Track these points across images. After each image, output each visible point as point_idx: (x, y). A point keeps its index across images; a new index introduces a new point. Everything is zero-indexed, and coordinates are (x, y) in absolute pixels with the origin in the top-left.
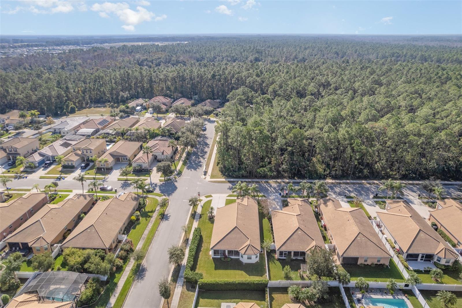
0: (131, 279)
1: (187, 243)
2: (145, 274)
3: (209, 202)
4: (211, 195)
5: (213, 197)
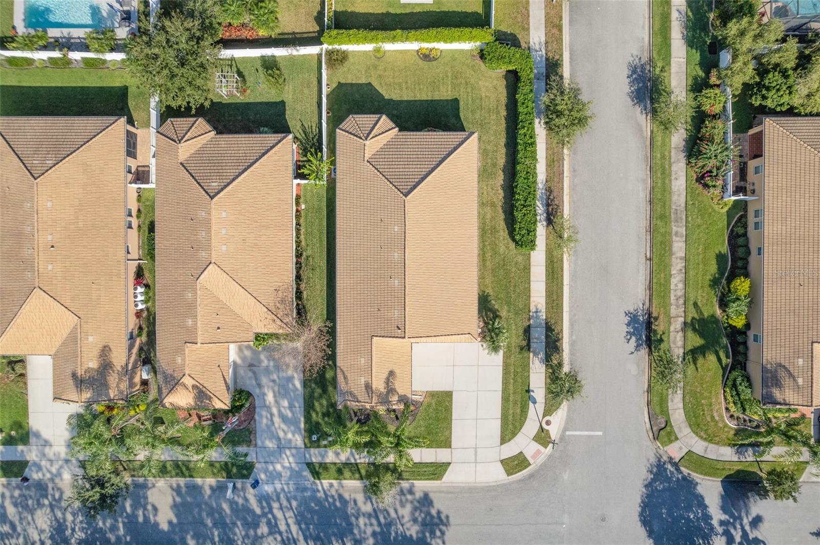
0: (660, 64)
1: (548, 205)
2: (632, 83)
3: (509, 428)
4: (509, 474)
5: (498, 459)
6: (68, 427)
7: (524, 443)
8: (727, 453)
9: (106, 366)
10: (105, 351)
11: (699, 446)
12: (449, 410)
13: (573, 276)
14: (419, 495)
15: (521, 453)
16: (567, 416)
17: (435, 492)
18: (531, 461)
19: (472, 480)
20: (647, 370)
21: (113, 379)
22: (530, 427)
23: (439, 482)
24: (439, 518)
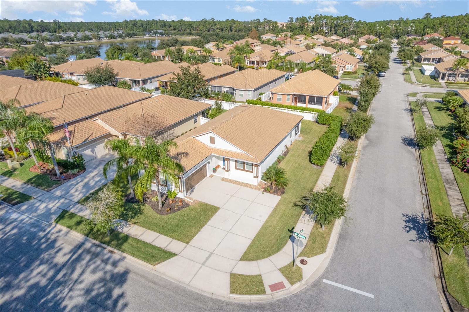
4: (233, 291)
5: (229, 271)
7: (268, 269)
12: (208, 218)
15: (260, 276)
16: (329, 266)
17: (137, 274)
18: (268, 290)
19: (187, 281)
20: (435, 258)
22: (281, 259)
23: (151, 266)
24: (116, 302)
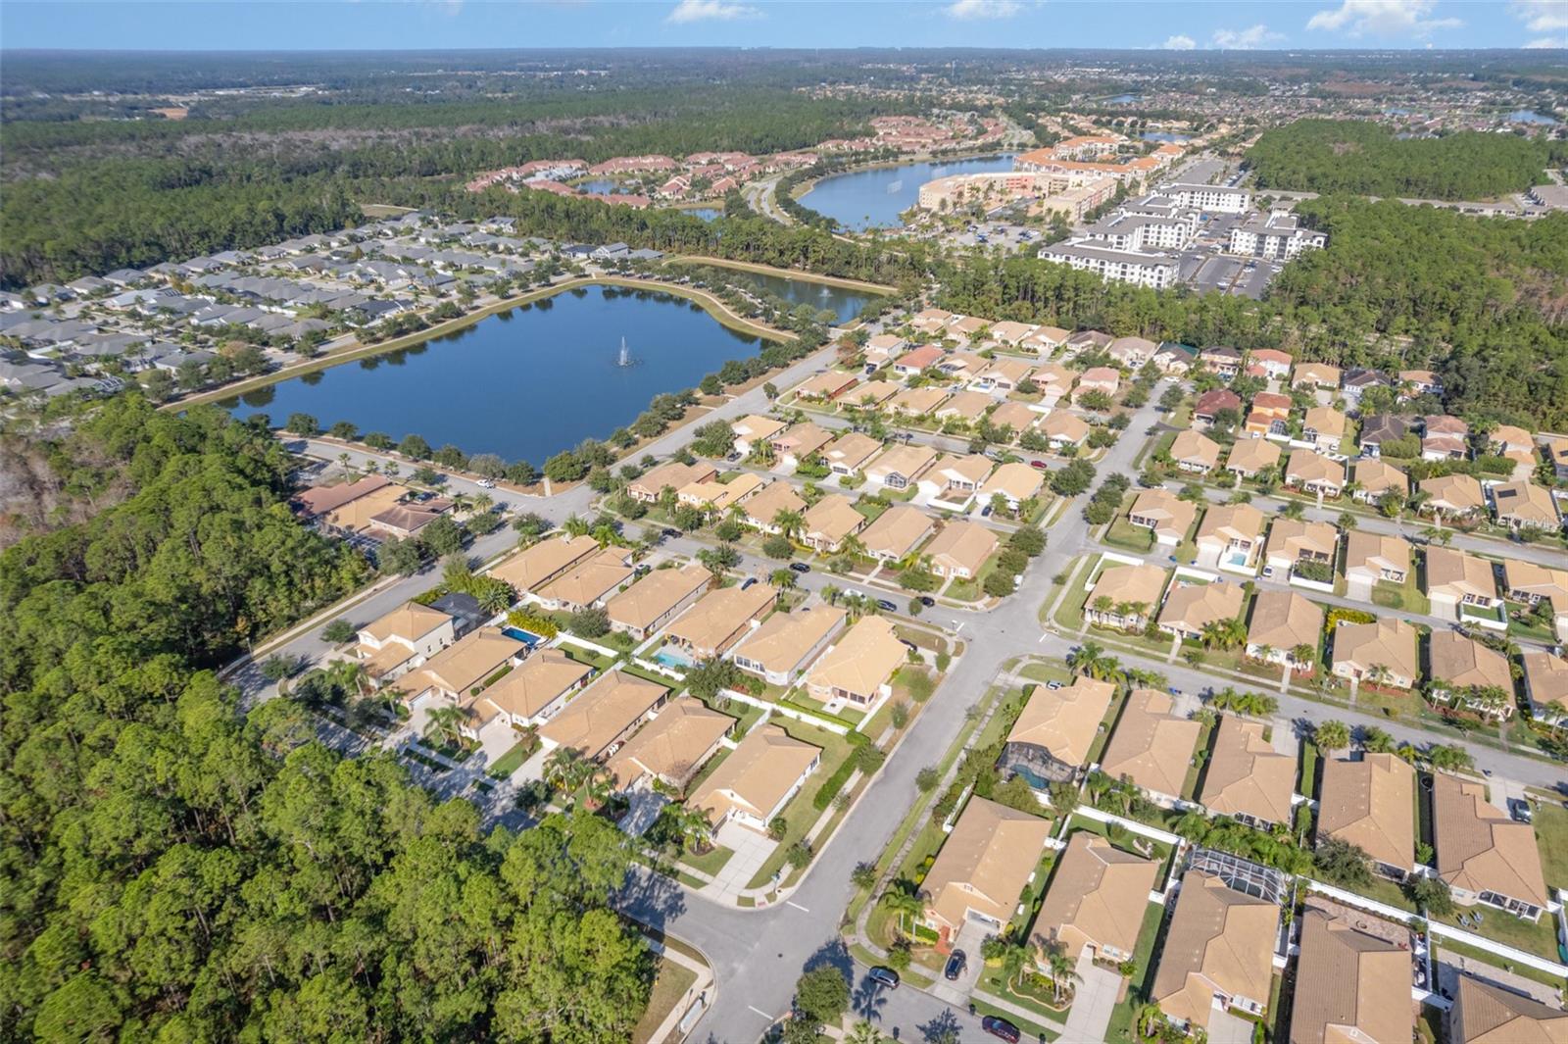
2: (919, 775)
3: (754, 884)
4: (739, 904)
5: (738, 895)
6: (532, 781)
7: (759, 895)
8: (883, 954)
9: (582, 753)
10: (587, 748)
11: (866, 942)
12: (727, 859)
13: (839, 835)
14: (678, 891)
15: (753, 898)
16: (794, 895)
17: (689, 894)
18: (757, 905)
19: (715, 898)
21: (580, 758)
22: (768, 889)
23: (695, 890)
24: (681, 908)
